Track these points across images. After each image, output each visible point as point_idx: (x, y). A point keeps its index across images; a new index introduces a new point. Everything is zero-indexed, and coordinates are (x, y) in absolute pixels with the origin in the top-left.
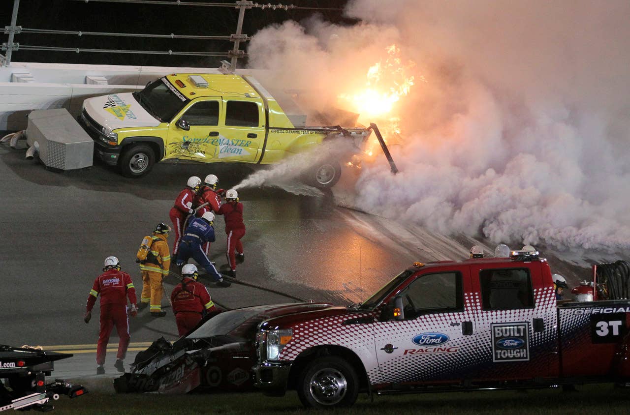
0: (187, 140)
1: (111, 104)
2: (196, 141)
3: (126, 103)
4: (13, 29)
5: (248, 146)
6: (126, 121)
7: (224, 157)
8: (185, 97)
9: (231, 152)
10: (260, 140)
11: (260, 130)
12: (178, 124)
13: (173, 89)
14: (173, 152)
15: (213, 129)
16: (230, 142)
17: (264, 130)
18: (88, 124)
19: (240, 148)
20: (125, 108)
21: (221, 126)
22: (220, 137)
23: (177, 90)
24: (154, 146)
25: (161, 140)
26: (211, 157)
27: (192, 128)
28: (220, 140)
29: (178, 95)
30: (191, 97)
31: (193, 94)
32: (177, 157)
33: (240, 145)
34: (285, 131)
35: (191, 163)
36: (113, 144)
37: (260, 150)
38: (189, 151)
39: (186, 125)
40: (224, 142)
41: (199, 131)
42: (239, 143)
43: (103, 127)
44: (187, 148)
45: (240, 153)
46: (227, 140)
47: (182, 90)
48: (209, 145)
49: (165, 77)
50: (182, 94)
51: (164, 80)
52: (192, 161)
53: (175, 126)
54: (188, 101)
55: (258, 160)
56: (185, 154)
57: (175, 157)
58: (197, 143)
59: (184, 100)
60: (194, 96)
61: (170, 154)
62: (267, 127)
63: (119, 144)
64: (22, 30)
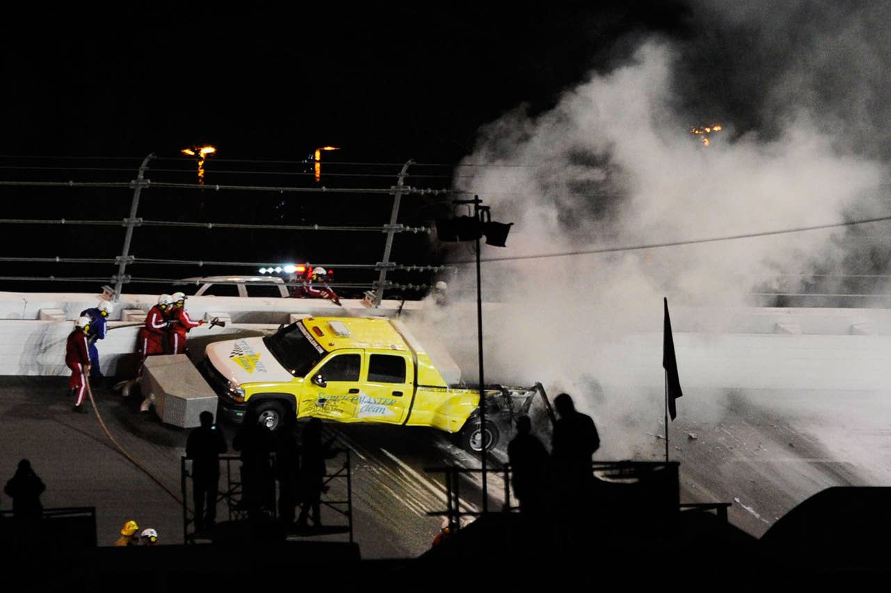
0: (322, 397)
1: (237, 352)
2: (333, 398)
3: (256, 352)
4: (125, 259)
5: (392, 405)
6: (255, 375)
7: (365, 416)
8: (323, 349)
9: (373, 411)
10: (406, 399)
11: (406, 387)
12: (314, 379)
13: (309, 338)
14: (307, 409)
15: (353, 385)
16: (372, 401)
17: (412, 387)
18: (212, 374)
19: (383, 406)
20: (254, 357)
21: (363, 383)
22: (360, 394)
23: (314, 339)
24: (285, 403)
25: (293, 397)
26: (349, 416)
27: (329, 383)
28: (361, 398)
29: (315, 345)
30: (328, 349)
31: (331, 345)
32: (311, 415)
33: (383, 404)
34: (435, 389)
35: (327, 422)
36: (240, 400)
37: (407, 411)
38: (325, 408)
39: (323, 381)
40: (366, 400)
41: (337, 388)
42: (383, 401)
43: (228, 380)
44: (323, 405)
45: (383, 413)
46: (369, 398)
47: (319, 339)
48: (349, 403)
49: (301, 321)
50: (319, 345)
51: (299, 324)
52: (327, 420)
53: (310, 381)
54: (326, 353)
55: (403, 421)
56: (320, 413)
57: (308, 415)
58: (334, 400)
59: (321, 351)
60: (332, 348)
61: (303, 412)
62: (416, 385)
63: (246, 400)
64: (136, 261)
